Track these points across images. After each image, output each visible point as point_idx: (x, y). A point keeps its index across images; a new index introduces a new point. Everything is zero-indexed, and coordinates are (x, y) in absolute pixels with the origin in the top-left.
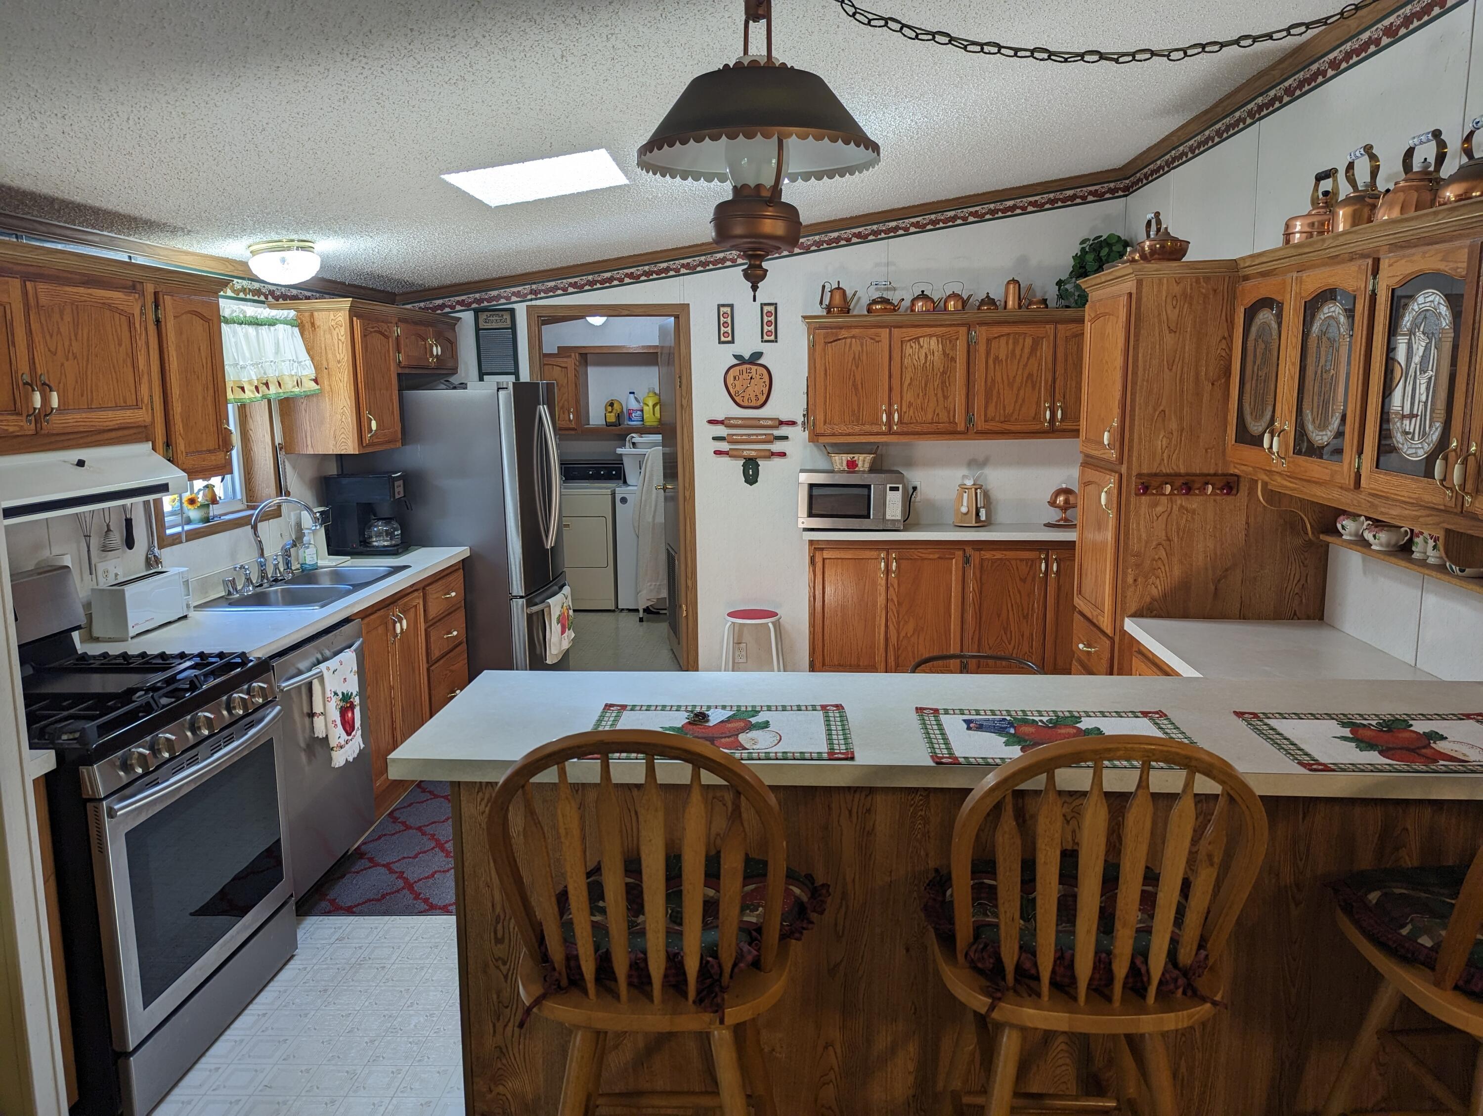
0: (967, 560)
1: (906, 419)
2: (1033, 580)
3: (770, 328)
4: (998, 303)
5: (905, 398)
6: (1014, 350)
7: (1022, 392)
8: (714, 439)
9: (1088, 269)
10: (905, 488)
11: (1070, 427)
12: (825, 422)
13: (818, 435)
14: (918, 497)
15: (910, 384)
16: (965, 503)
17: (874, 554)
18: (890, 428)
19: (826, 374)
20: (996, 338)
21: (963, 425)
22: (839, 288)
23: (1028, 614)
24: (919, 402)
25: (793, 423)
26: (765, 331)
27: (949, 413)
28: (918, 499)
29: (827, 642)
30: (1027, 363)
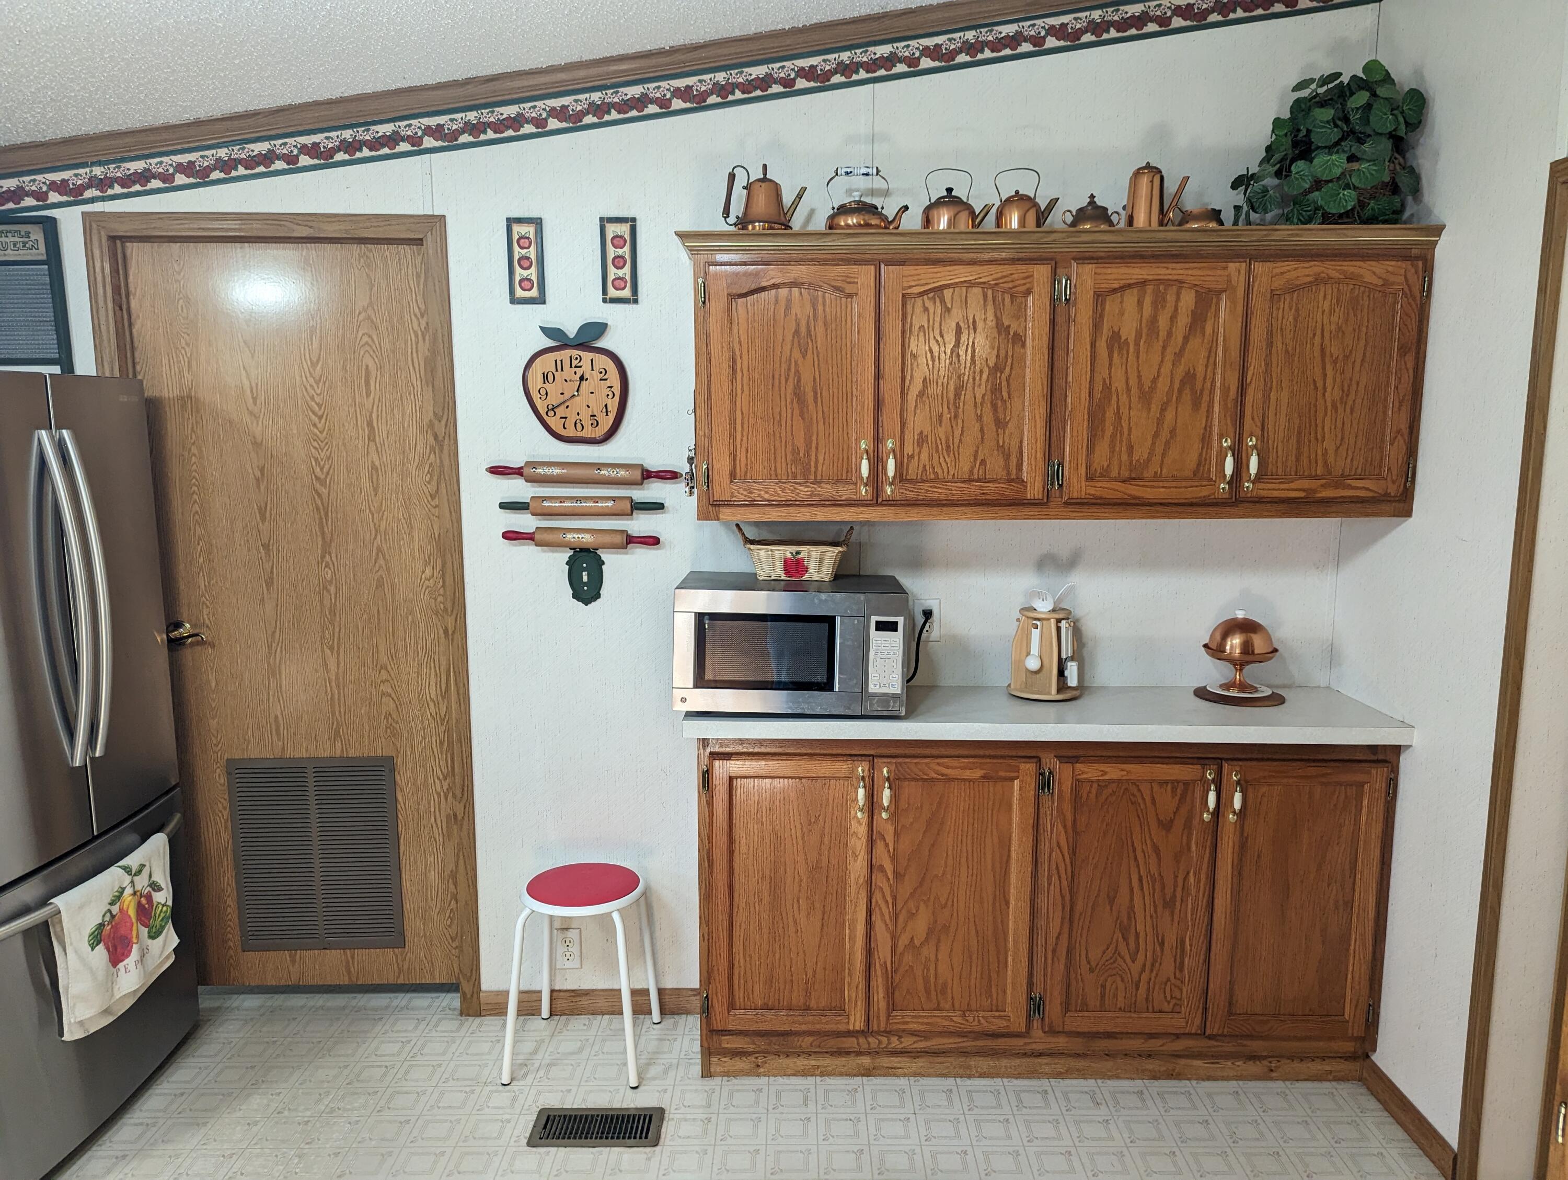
0: (1045, 783)
1: (913, 471)
2: (1188, 826)
3: (620, 273)
4: (1114, 218)
5: (910, 425)
6: (1154, 320)
7: (1170, 415)
8: (504, 506)
9: (1316, 140)
10: (910, 620)
11: (1276, 494)
12: (733, 476)
13: (718, 505)
14: (936, 631)
15: (921, 394)
16: (1035, 649)
17: (842, 767)
18: (877, 490)
19: (734, 370)
20: (1114, 291)
21: (1038, 485)
22: (764, 179)
23: (1174, 896)
24: (941, 432)
25: (673, 476)
26: (611, 277)
27: (1007, 457)
28: (935, 634)
29: (739, 957)
30: (1183, 348)
